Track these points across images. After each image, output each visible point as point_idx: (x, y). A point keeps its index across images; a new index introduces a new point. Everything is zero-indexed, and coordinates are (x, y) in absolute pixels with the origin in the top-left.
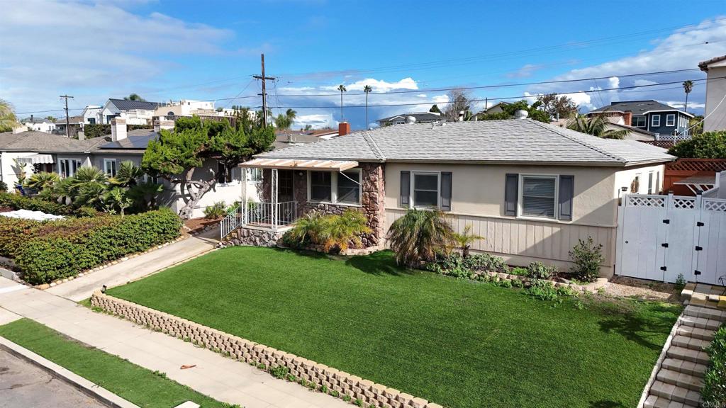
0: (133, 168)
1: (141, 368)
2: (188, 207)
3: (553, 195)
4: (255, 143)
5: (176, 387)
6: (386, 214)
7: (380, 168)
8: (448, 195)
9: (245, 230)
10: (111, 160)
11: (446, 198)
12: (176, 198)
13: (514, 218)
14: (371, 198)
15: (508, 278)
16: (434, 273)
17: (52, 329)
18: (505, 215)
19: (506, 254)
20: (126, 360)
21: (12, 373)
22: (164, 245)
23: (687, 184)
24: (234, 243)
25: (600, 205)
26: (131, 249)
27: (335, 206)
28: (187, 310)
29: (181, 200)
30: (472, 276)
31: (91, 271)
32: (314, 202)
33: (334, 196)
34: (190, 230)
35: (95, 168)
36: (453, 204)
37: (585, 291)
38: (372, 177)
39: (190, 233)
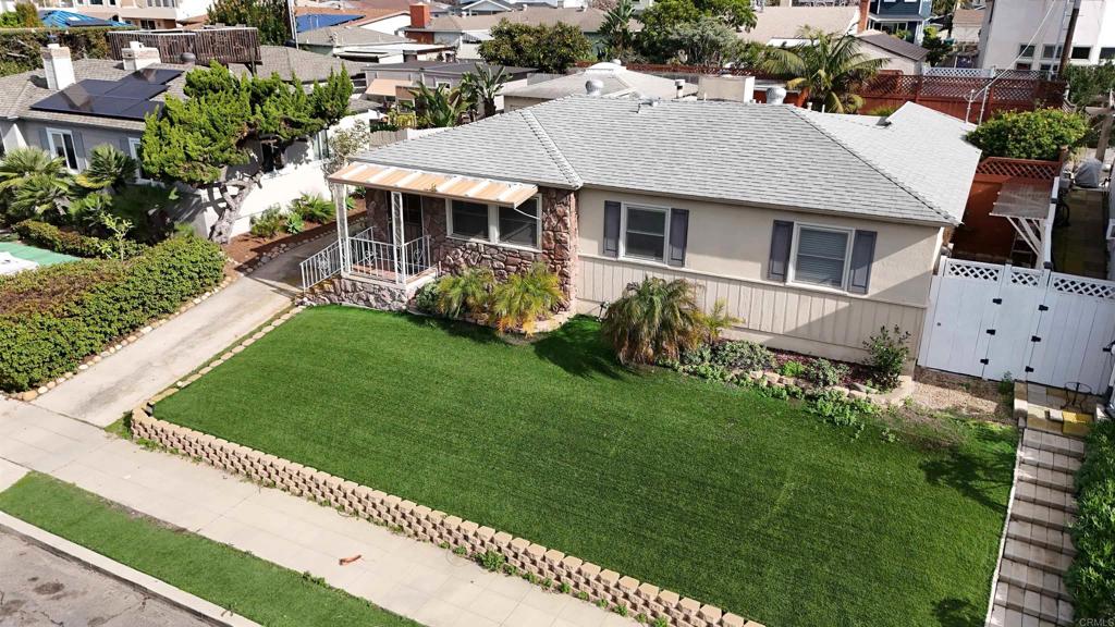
0: (116, 158)
1: (279, 567)
2: (224, 223)
3: (843, 256)
4: (326, 109)
5: (349, 601)
6: (579, 263)
7: (572, 195)
8: (681, 242)
9: (348, 283)
10: (61, 132)
11: (677, 247)
12: (201, 207)
13: (782, 285)
14: (557, 241)
15: (780, 381)
16: (669, 370)
17: (93, 495)
18: (768, 278)
19: (766, 333)
20: (247, 553)
21: (74, 594)
22: (204, 297)
23: (1008, 217)
24: (330, 299)
25: (909, 277)
26: (153, 312)
27: (496, 247)
28: (309, 448)
29: (210, 209)
30: (728, 377)
31: (97, 358)
32: (460, 238)
33: (494, 232)
34: (237, 264)
35: (35, 149)
36: (688, 255)
37: (888, 403)
38: (559, 209)
39: (239, 269)
